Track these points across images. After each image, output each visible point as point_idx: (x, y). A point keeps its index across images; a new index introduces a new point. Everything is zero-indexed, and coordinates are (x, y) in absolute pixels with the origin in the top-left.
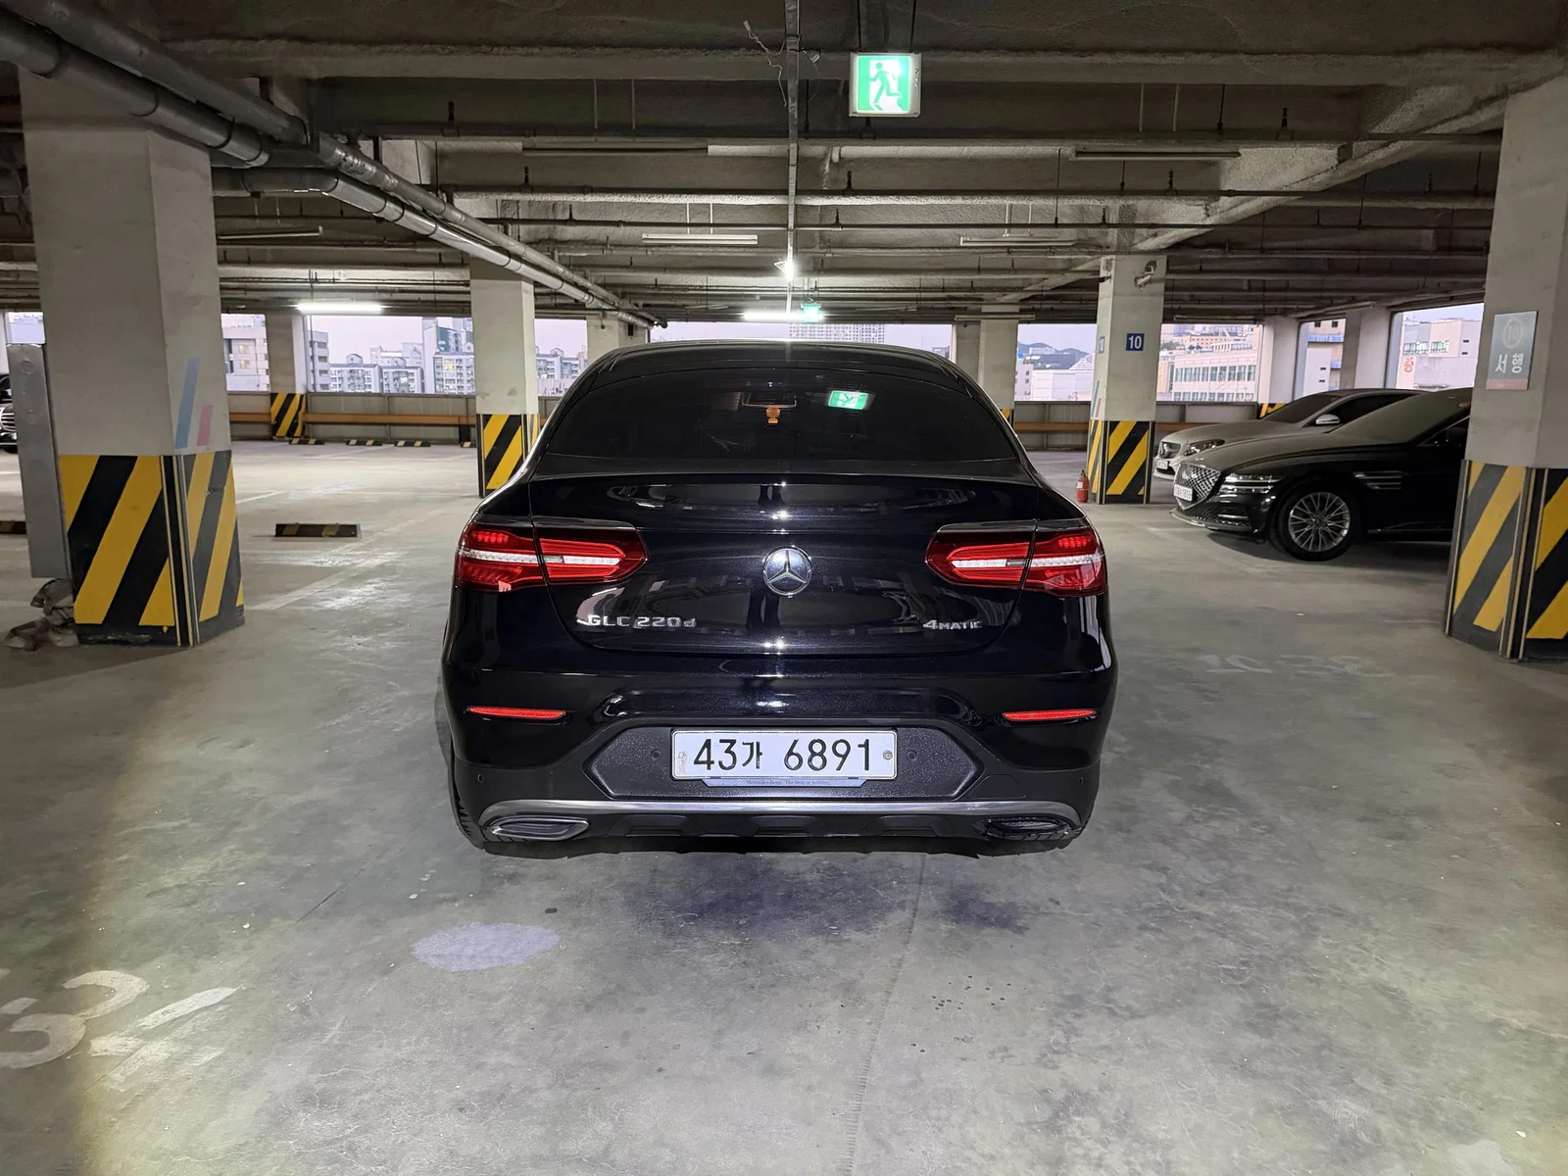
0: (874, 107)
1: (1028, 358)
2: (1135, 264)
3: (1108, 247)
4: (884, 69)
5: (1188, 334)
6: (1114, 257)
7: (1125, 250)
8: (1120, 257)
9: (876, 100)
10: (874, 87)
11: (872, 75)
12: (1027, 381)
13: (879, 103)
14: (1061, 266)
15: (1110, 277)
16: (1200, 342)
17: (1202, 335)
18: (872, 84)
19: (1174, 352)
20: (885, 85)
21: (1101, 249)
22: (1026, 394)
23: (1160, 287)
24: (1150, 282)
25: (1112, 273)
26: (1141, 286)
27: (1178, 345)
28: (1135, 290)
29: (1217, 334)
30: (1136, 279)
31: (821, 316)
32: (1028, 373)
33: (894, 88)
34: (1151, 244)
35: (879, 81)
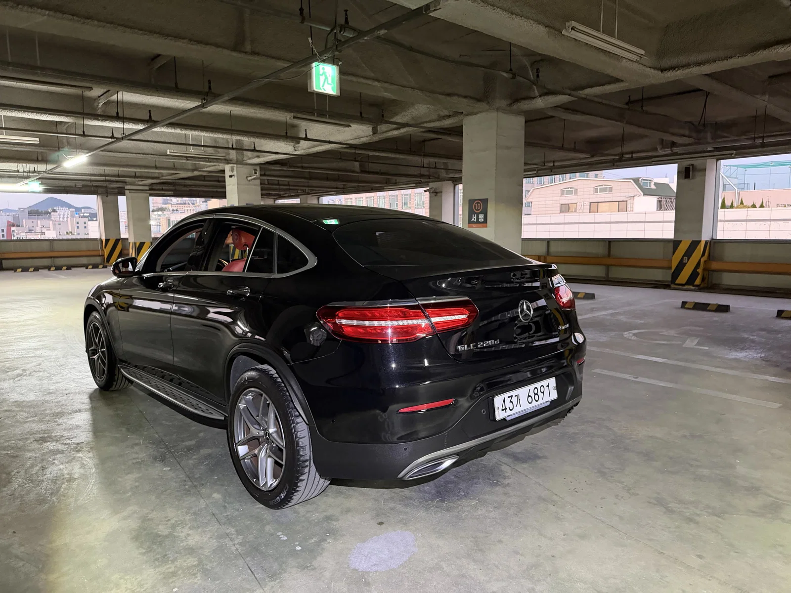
0: (322, 89)
1: (82, 215)
2: (245, 170)
3: (231, 160)
4: (325, 71)
5: (170, 203)
6: (235, 165)
7: (240, 162)
8: (239, 166)
9: (323, 86)
10: (322, 78)
11: (321, 73)
12: (85, 227)
13: (324, 87)
14: (190, 167)
15: (234, 175)
16: (177, 207)
17: (177, 204)
18: (321, 77)
19: (165, 212)
20: (326, 79)
21: (228, 161)
22: (85, 234)
23: (258, 182)
24: (254, 179)
25: (235, 173)
26: (249, 181)
27: (166, 209)
28: (248, 182)
29: (185, 204)
30: (247, 177)
31: (41, 188)
32: (85, 223)
33: (330, 82)
34: (257, 161)
35: (324, 75)
